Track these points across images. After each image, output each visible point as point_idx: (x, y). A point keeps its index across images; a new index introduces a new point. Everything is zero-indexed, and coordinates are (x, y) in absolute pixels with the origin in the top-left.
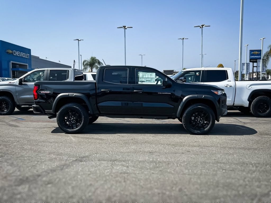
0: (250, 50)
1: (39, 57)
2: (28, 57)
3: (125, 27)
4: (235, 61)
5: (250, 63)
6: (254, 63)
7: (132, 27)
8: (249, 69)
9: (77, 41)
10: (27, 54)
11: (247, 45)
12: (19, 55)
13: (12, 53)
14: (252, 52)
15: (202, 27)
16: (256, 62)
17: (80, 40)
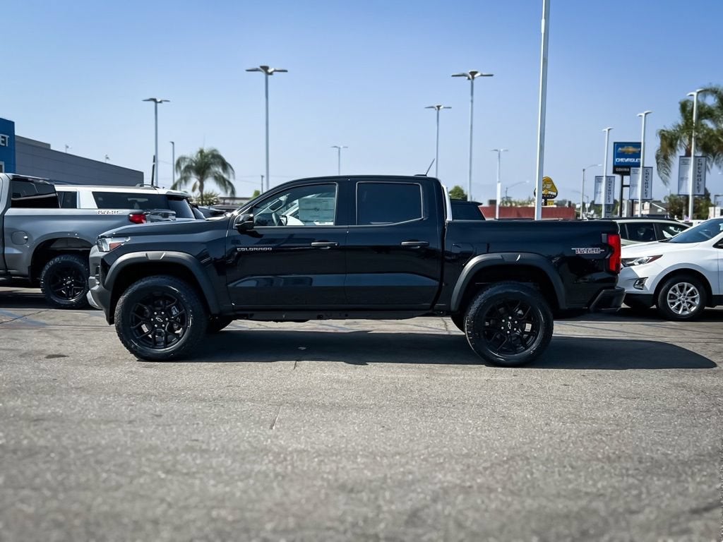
0: (615, 143)
1: (49, 145)
3: (265, 68)
4: (584, 170)
5: (614, 175)
6: (625, 177)
7: (286, 71)
8: (612, 192)
9: (153, 103)
11: (609, 130)
14: (620, 149)
15: (473, 78)
16: (628, 173)
17: (159, 100)
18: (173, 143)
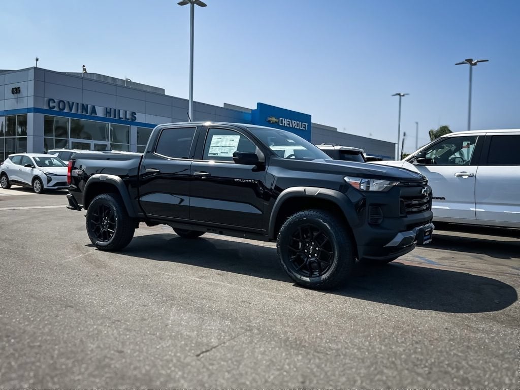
1: (336, 129)
2: (304, 127)
3: (469, 61)
7: (488, 61)
9: (398, 97)
10: (303, 123)
12: (288, 124)
13: (276, 122)
17: (402, 94)
18: (417, 123)
